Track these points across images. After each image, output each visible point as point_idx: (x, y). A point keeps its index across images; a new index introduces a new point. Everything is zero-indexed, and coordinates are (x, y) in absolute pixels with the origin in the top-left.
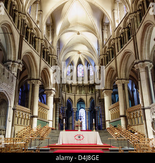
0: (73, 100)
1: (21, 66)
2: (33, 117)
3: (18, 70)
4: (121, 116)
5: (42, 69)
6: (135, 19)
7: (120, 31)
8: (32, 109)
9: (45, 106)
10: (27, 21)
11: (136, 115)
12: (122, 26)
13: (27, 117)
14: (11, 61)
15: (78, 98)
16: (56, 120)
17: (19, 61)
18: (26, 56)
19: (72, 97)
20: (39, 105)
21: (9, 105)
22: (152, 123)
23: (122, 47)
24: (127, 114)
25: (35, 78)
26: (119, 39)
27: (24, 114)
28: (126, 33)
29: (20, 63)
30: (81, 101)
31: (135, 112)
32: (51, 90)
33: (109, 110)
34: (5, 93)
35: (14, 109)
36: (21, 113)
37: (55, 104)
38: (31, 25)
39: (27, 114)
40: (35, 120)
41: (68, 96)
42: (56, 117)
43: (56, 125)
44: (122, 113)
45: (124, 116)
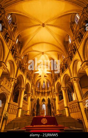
0: (40, 99)
1: (16, 80)
2: (19, 108)
3: (14, 82)
4: (65, 107)
5: (26, 83)
6: (68, 60)
7: (62, 66)
8: (19, 104)
9: (26, 102)
10: (22, 62)
11: (76, 106)
12: (62, 64)
13: (16, 109)
14: (11, 78)
15: (42, 98)
16: (31, 110)
17: (16, 78)
18: (19, 77)
19: (40, 98)
20: (23, 102)
21: (7, 101)
22: (85, 111)
23: (63, 73)
24: (68, 106)
25: (23, 87)
26: (61, 70)
27: (14, 106)
28: (65, 67)
29: (16, 79)
30: (44, 100)
31: (73, 105)
32: (30, 94)
33: (59, 104)
34: (5, 94)
35: (9, 104)
36: (13, 106)
37: (31, 102)
38: (23, 64)
39: (16, 107)
40: (20, 110)
41: (37, 98)
42: (31, 108)
43: (31, 113)
44: (65, 105)
45: (67, 107)
